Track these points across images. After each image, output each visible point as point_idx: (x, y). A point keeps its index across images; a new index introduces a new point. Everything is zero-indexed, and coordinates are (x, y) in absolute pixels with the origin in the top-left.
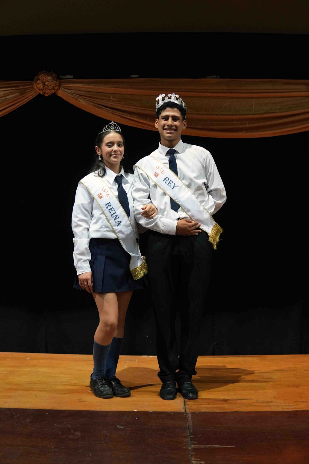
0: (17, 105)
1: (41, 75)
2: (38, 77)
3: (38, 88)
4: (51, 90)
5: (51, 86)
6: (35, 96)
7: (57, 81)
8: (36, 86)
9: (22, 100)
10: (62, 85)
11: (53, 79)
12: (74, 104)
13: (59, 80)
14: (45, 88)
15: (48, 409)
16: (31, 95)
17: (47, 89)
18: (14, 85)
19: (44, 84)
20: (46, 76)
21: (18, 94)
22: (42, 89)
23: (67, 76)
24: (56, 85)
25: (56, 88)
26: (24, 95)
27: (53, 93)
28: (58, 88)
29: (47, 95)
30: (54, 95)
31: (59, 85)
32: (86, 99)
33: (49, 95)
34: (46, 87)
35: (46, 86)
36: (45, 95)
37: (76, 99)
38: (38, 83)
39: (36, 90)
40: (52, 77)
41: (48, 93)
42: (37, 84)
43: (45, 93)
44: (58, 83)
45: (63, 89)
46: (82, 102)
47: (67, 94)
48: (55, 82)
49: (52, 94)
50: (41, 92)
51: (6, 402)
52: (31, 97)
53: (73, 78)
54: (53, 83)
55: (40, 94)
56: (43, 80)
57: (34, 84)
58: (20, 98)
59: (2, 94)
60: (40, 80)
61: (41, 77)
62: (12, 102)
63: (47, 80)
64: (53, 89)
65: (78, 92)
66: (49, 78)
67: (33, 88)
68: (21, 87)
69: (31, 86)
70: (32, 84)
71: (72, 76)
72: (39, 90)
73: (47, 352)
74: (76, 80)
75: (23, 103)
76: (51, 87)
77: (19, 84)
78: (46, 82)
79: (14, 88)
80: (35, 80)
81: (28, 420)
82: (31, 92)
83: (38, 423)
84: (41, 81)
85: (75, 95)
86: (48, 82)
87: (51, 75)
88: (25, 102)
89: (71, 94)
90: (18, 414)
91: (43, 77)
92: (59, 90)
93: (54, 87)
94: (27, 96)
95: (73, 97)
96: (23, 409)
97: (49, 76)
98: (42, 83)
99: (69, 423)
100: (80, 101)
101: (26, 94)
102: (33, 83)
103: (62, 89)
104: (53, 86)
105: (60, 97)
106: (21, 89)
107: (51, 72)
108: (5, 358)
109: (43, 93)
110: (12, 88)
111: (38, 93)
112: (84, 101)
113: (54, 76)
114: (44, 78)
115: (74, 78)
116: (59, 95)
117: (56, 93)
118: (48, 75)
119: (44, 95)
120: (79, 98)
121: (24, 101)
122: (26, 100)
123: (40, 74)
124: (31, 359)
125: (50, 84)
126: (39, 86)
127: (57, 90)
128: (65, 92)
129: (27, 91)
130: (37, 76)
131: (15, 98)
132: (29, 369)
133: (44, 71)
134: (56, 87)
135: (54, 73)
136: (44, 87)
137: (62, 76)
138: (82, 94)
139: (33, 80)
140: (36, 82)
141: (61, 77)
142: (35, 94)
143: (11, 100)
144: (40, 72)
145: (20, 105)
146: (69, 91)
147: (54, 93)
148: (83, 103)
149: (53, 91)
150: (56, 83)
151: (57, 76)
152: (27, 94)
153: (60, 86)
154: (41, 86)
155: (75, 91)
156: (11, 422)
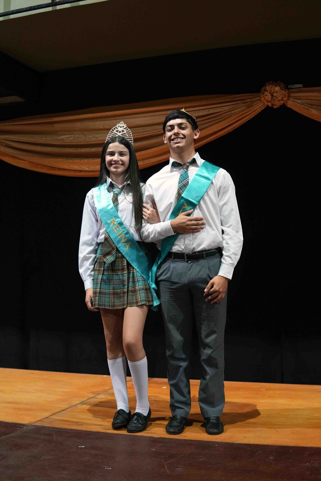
0: (244, 119)
1: (268, 86)
2: (265, 88)
3: (265, 100)
4: (280, 101)
5: (280, 96)
6: (263, 109)
7: (286, 91)
8: (263, 98)
9: (249, 114)
10: (291, 95)
11: (281, 89)
12: (305, 115)
13: (287, 90)
14: (273, 100)
15: (292, 445)
16: (259, 108)
17: (276, 100)
18: (239, 99)
19: (272, 95)
20: (274, 86)
21: (245, 108)
22: (270, 101)
23: (295, 85)
24: (285, 95)
25: (285, 99)
26: (251, 109)
27: (282, 104)
28: (287, 98)
29: (276, 107)
30: (284, 106)
31: (287, 95)
32: (318, 109)
33: (278, 107)
34: (274, 98)
35: (276, 97)
36: (274, 107)
37: (307, 109)
38: (266, 94)
39: (264, 102)
40: (280, 87)
41: (277, 104)
42: (264, 96)
43: (273, 104)
44: (287, 93)
45: (293, 99)
46: (314, 112)
47: (298, 104)
48: (284, 92)
49: (281, 106)
50: (270, 104)
51: (245, 437)
52: (259, 111)
53: (302, 86)
54: (282, 93)
55: (268, 106)
56: (271, 90)
57: (262, 96)
58: (247, 112)
59: (228, 108)
60: (267, 91)
61: (267, 88)
62: (238, 117)
63: (274, 91)
64: (282, 100)
65: (309, 101)
66: (277, 89)
67: (260, 100)
68: (248, 100)
69: (259, 98)
70: (259, 97)
71: (302, 85)
72: (267, 102)
73: (282, 382)
74: (305, 89)
75: (250, 117)
76: (280, 98)
77: (245, 98)
78: (274, 93)
79: (240, 102)
80: (261, 92)
81: (271, 458)
82: (259, 105)
83: (282, 462)
84: (269, 92)
85: (306, 105)
86: (277, 92)
87: (279, 85)
88: (253, 115)
89: (302, 104)
90: (260, 451)
91: (271, 87)
92: (288, 101)
93: (283, 98)
94: (254, 109)
95: (304, 107)
96: (264, 446)
97: (277, 87)
98: (269, 94)
99: (316, 462)
100: (312, 111)
101: (253, 107)
102: (260, 95)
103: (291, 99)
104: (281, 96)
105: (290, 108)
106: (247, 102)
107: (279, 82)
108: (238, 389)
109: (271, 105)
110: (238, 102)
111: (266, 106)
112: (317, 111)
113: (281, 86)
114: (272, 89)
115: (304, 87)
116: (288, 106)
117: (285, 104)
118: (275, 86)
119: (272, 107)
120: (310, 108)
121: (251, 115)
122: (253, 113)
123: (267, 84)
124: (266, 389)
125: (279, 95)
126: (266, 98)
127: (286, 101)
128: (295, 103)
129: (254, 104)
130: (263, 87)
131: (242, 112)
132: (265, 401)
133: (271, 82)
134: (285, 97)
135: (282, 83)
136: (272, 98)
137: (291, 86)
138: (314, 104)
139: (259, 92)
140: (263, 94)
141: (289, 86)
142: (263, 106)
143: (238, 115)
144: (267, 83)
145: (246, 120)
146: (299, 101)
147: (284, 104)
148: (316, 113)
149: (282, 102)
150: (285, 94)
151: (285, 86)
152: (255, 106)
153: (289, 96)
154: (269, 97)
155: (306, 101)
156: (252, 459)
